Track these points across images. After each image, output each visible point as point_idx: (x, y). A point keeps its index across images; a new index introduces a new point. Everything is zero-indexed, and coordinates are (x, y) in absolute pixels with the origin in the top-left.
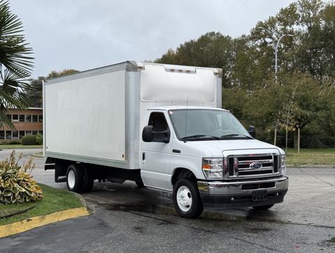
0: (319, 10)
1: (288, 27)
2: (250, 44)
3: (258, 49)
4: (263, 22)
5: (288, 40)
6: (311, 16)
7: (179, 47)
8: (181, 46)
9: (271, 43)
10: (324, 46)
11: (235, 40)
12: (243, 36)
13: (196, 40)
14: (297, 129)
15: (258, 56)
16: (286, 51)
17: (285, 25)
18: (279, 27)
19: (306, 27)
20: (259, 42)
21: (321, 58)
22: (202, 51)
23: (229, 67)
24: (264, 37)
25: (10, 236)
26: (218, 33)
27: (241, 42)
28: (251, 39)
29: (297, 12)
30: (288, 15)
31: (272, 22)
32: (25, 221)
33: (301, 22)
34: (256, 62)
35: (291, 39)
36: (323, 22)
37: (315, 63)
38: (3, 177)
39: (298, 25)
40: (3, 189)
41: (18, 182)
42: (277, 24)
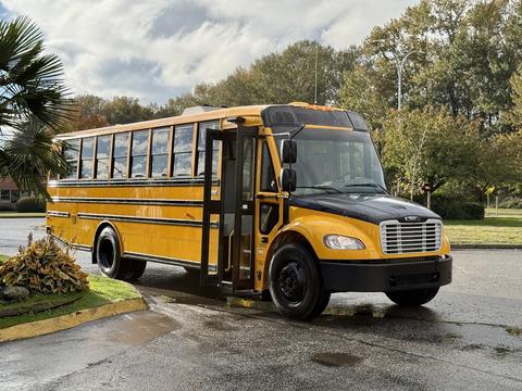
0: (467, 10)
1: (419, 36)
2: (363, 60)
3: (375, 68)
4: (383, 27)
5: (419, 55)
6: (453, 19)
7: (255, 64)
8: (258, 61)
10: (474, 65)
11: (340, 54)
12: (353, 47)
13: (281, 53)
14: (426, 191)
16: (417, 71)
17: (415, 32)
18: (405, 35)
19: (446, 36)
20: (376, 58)
21: (468, 82)
22: (290, 69)
23: (331, 94)
24: (384, 49)
26: (314, 43)
27: (349, 57)
28: (364, 52)
29: (433, 13)
30: (418, 18)
31: (395, 30)
33: (439, 28)
36: (472, 29)
37: (460, 90)
38: (41, 261)
39: (433, 32)
40: (42, 276)
41: (60, 267)
42: (403, 32)
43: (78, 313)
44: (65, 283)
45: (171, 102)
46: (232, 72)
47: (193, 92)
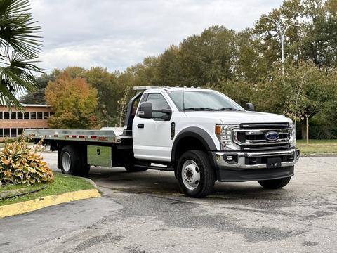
0: (324, 1)
1: (292, 20)
2: (254, 37)
3: (263, 42)
4: (268, 15)
5: (293, 32)
6: (316, 7)
7: (182, 42)
8: (184, 40)
9: (276, 36)
10: (329, 38)
11: (239, 34)
12: (248, 29)
13: (200, 34)
14: (305, 118)
15: (263, 49)
16: (291, 43)
17: (290, 17)
18: (283, 19)
19: (311, 19)
20: (263, 35)
21: (326, 50)
22: (206, 45)
23: (233, 61)
24: (269, 29)
25: (23, 214)
26: (222, 27)
27: (245, 36)
28: (255, 32)
29: (301, 4)
30: (291, 9)
31: (276, 15)
32: (37, 200)
33: (306, 14)
34: (261, 55)
35: (296, 31)
36: (328, 14)
37: (321, 55)
38: (14, 158)
39: (302, 16)
40: (13, 170)
41: (29, 163)
42: (281, 17)
43: (41, 199)
44: (33, 176)
45: (128, 69)
46: (168, 48)
47: (142, 63)
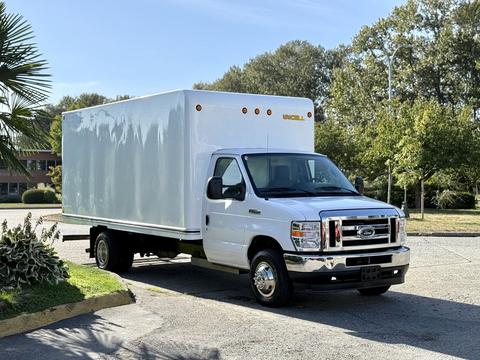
0: (451, 9)
1: (406, 34)
2: (352, 58)
3: (363, 65)
4: (371, 26)
5: (405, 53)
6: (439, 18)
9: (382, 56)
10: (458, 61)
11: (329, 53)
12: (342, 46)
13: (274, 52)
16: (404, 68)
18: (392, 33)
19: (432, 33)
20: (364, 55)
22: (282, 67)
23: (321, 90)
24: (372, 47)
26: (305, 42)
28: (352, 50)
29: (419, 12)
32: (47, 311)
33: (425, 26)
35: (411, 51)
36: (456, 27)
39: (420, 30)
42: (390, 29)
43: (52, 310)
